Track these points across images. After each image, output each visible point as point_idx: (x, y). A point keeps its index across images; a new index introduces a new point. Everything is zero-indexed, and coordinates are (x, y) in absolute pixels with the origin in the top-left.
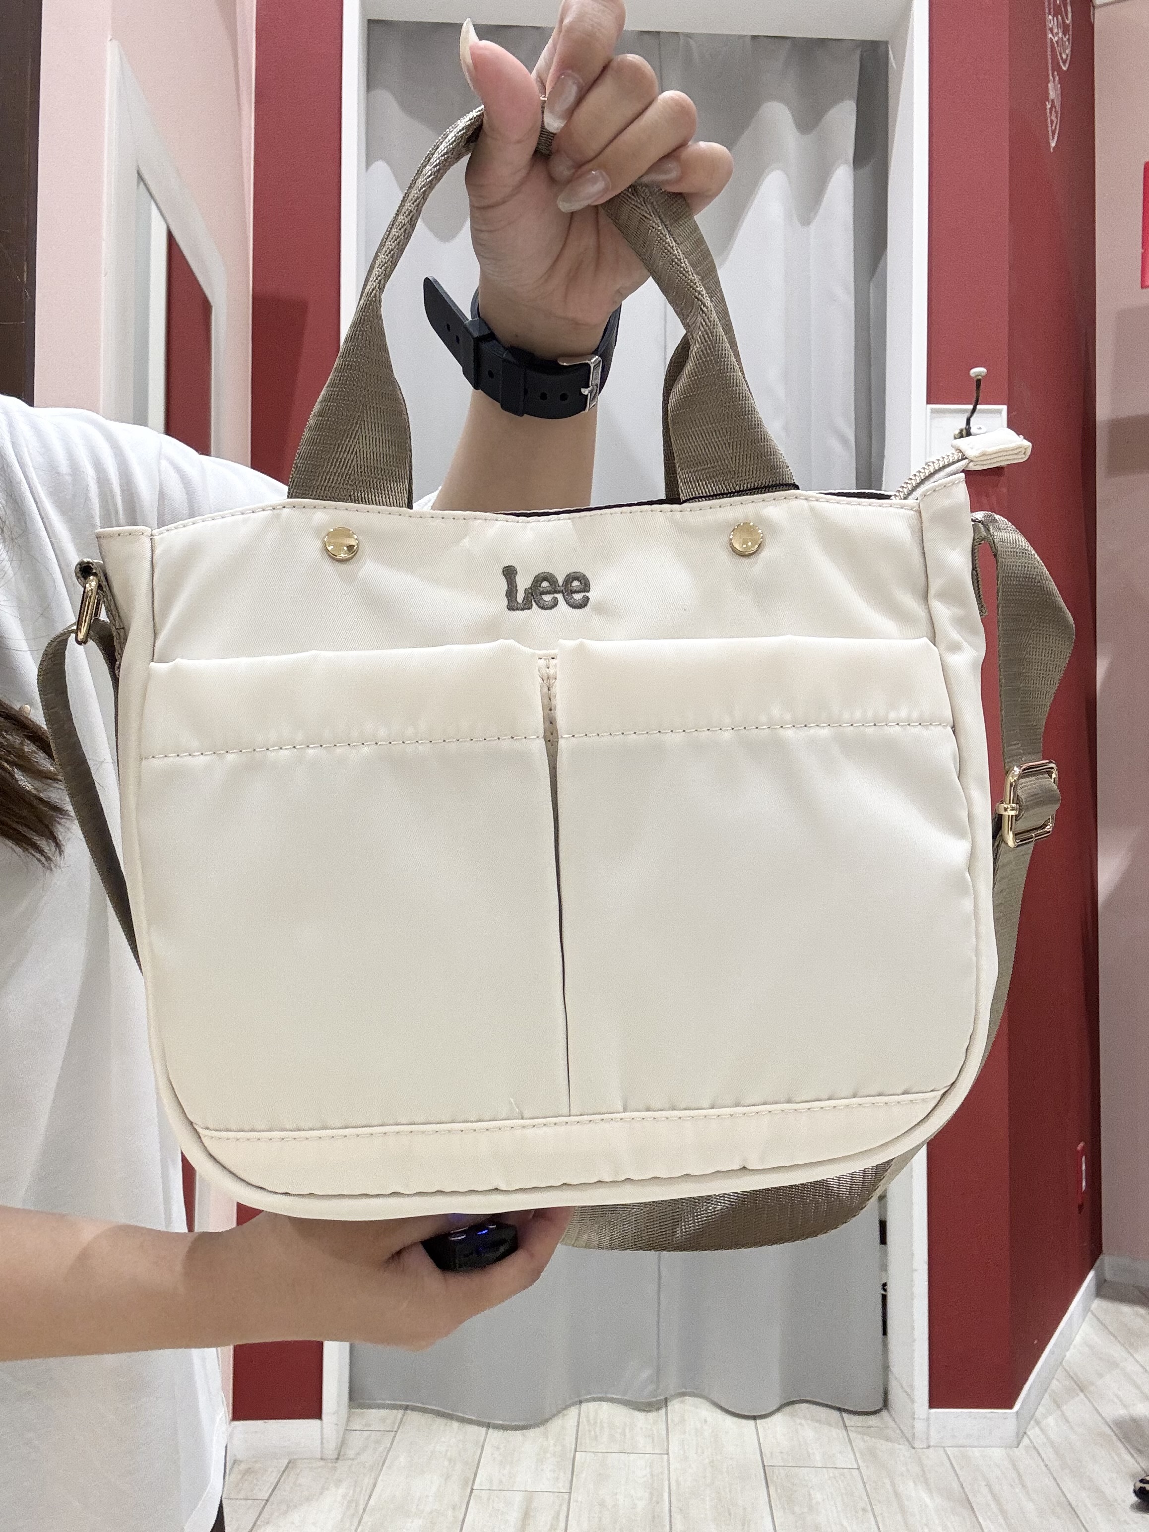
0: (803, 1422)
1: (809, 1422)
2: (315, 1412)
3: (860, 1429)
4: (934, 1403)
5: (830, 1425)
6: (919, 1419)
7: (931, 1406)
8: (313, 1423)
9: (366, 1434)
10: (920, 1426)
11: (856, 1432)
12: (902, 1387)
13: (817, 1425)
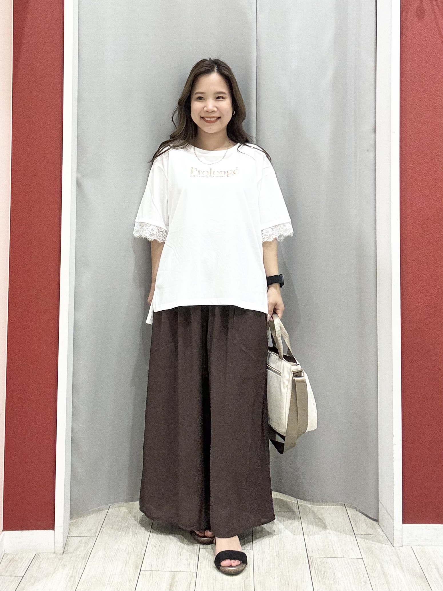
0: (331, 531)
1: (334, 532)
2: (51, 526)
3: (363, 536)
4: (405, 520)
5: (346, 533)
6: (397, 530)
7: (404, 522)
8: (50, 532)
9: (79, 539)
10: (397, 534)
11: (361, 538)
12: (387, 511)
13: (339, 534)
